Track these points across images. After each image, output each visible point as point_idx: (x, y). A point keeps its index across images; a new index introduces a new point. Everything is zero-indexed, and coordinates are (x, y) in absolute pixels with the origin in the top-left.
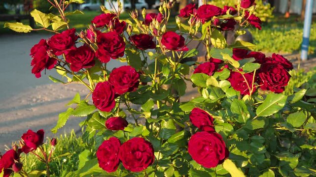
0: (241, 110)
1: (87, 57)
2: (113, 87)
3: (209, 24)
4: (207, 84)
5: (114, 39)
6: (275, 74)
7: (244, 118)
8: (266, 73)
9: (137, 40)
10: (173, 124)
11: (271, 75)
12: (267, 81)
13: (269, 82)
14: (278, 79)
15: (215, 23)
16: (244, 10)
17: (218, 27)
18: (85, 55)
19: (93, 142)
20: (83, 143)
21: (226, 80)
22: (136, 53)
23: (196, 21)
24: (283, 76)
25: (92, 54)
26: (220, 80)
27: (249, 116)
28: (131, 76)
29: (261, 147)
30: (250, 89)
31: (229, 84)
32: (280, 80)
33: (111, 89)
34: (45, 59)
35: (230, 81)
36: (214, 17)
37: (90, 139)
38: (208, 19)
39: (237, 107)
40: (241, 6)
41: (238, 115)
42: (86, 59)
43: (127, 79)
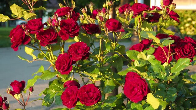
0: (160, 70)
1: (52, 36)
2: (71, 56)
3: (140, 16)
4: (138, 57)
5: (72, 24)
6: (186, 49)
7: (162, 76)
8: (179, 49)
9: (87, 27)
10: (113, 82)
11: (183, 50)
12: (180, 54)
13: (181, 54)
14: (188, 52)
15: (144, 16)
16: (166, 7)
17: (146, 19)
18: (51, 35)
19: (53, 100)
20: (45, 103)
21: (152, 54)
22: (86, 36)
23: (130, 12)
24: (192, 51)
25: (55, 35)
26: (147, 55)
27: (166, 74)
28: (84, 49)
29: (174, 94)
30: (167, 57)
31: (154, 57)
32: (189, 53)
33: (69, 58)
34: (23, 37)
35: (154, 55)
36: (144, 12)
37: (51, 99)
38: (139, 13)
39: (158, 68)
40: (164, 5)
41: (158, 74)
42: (51, 38)
43: (81, 50)
